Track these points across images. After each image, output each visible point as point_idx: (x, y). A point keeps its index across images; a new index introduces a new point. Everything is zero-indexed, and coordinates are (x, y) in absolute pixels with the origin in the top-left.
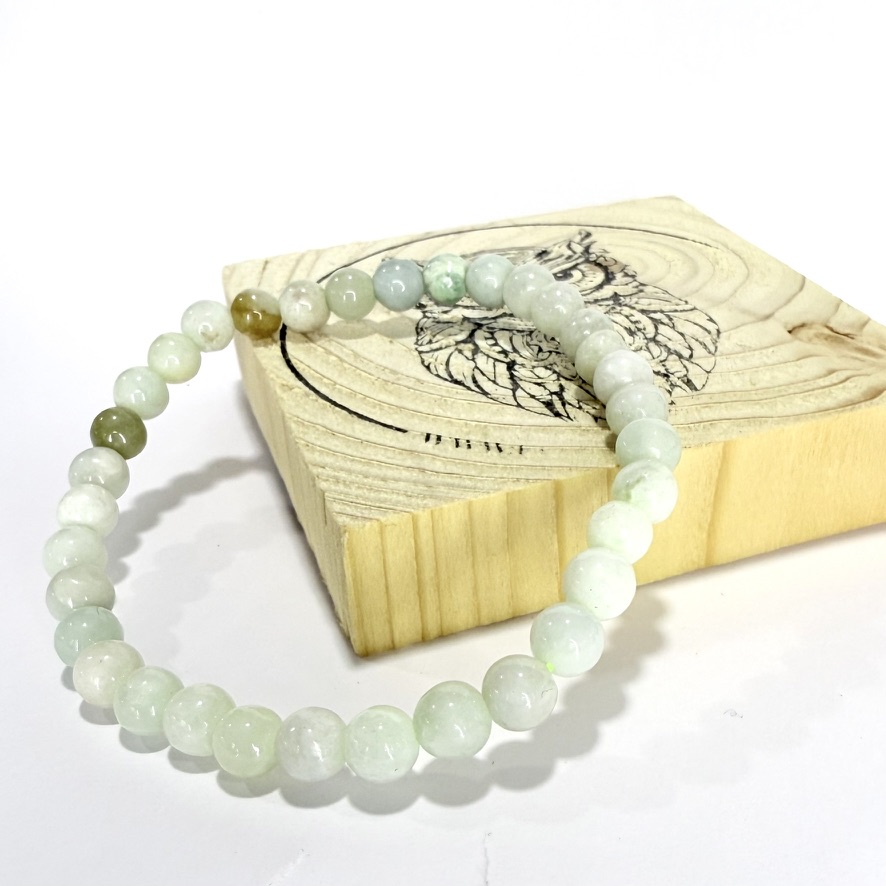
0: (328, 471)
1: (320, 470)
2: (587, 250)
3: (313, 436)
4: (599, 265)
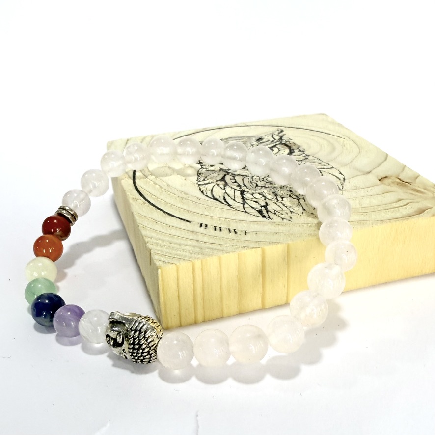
0: (153, 240)
1: (149, 239)
2: (281, 138)
3: (146, 223)
4: (287, 145)
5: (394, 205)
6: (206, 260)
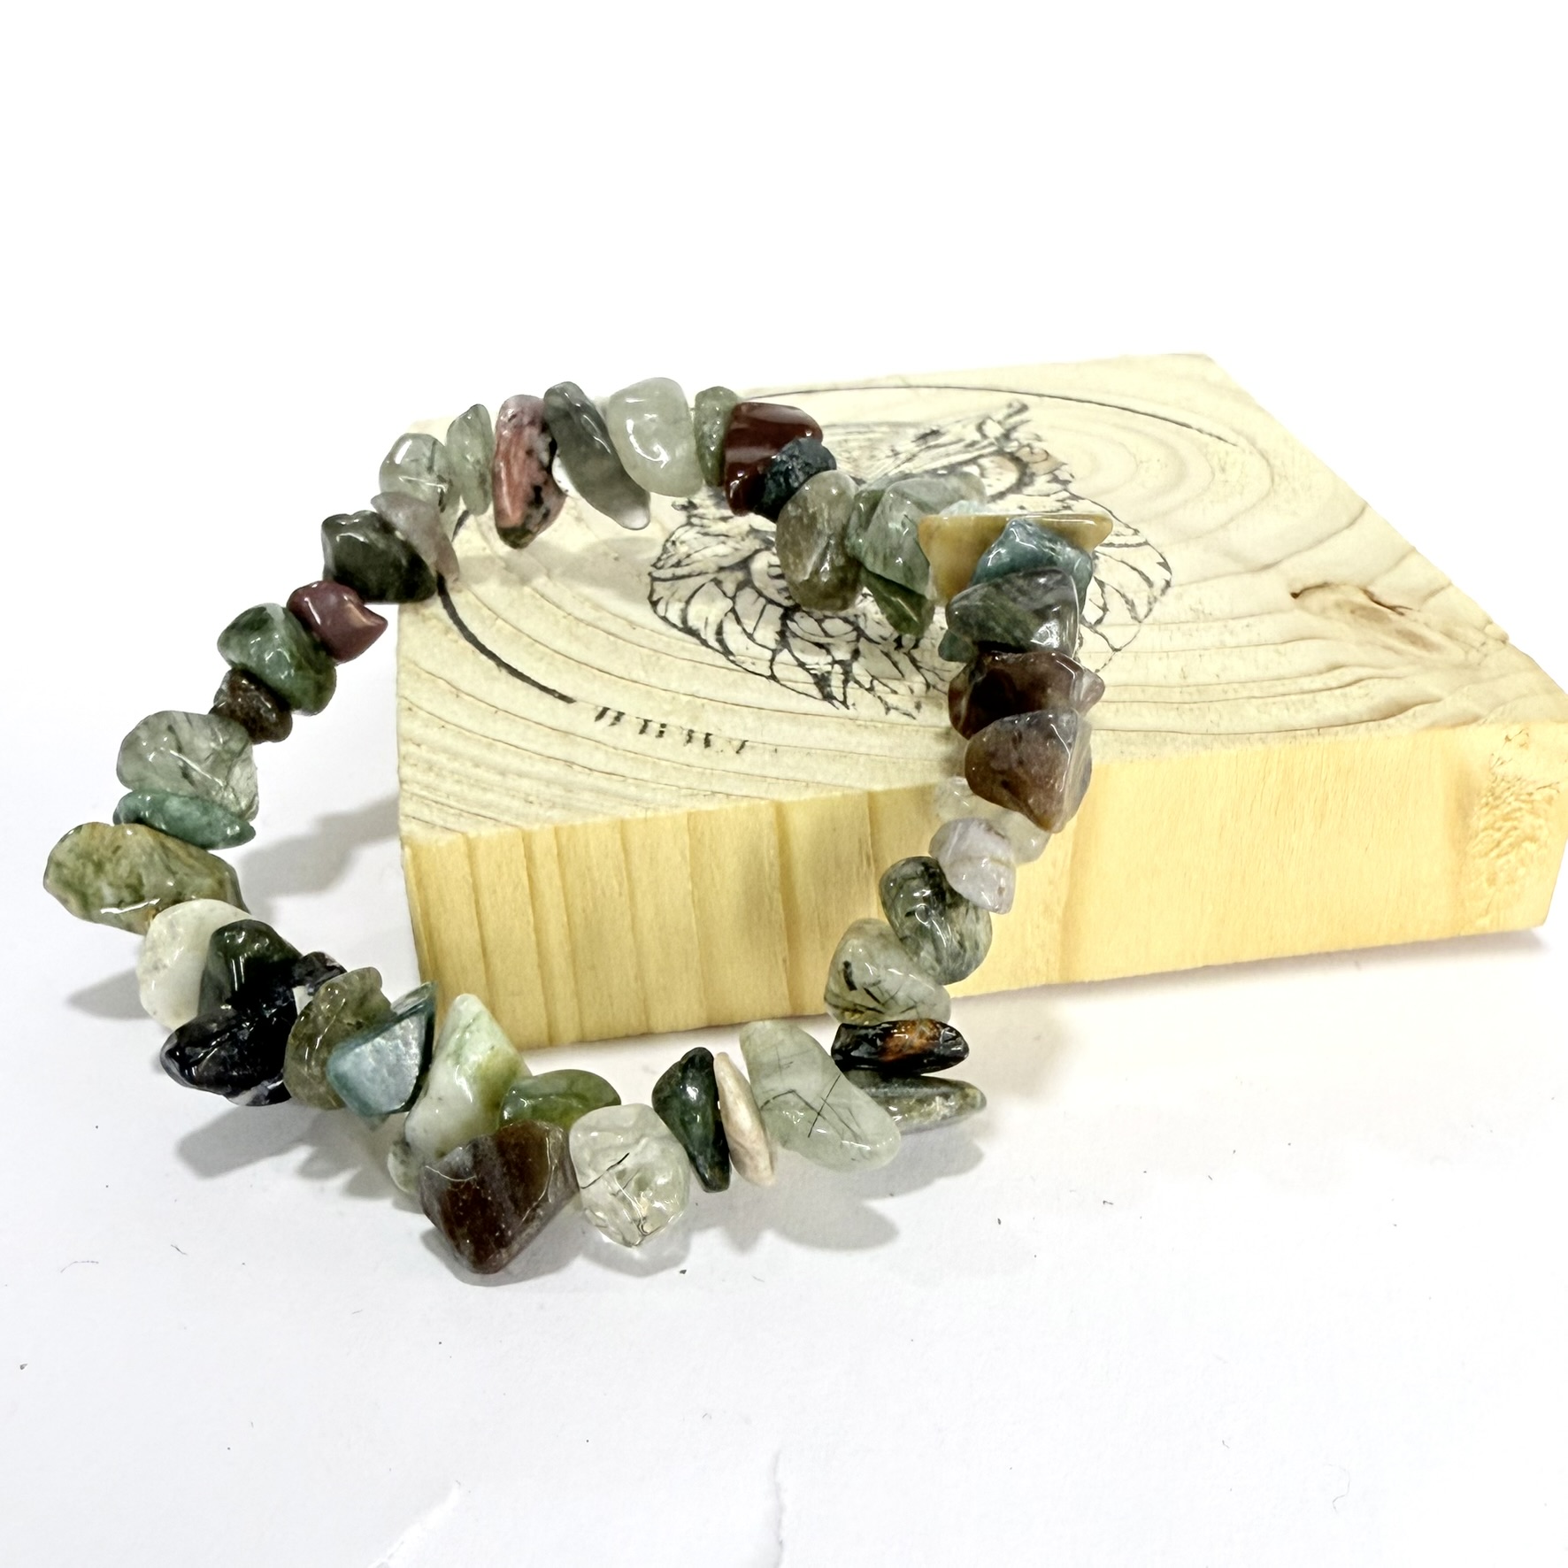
0: (424, 752)
3: (426, 696)
5: (1307, 683)
6: (573, 827)
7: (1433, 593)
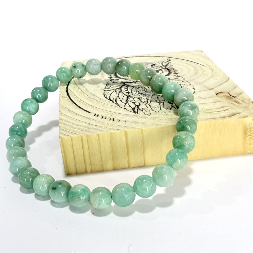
1: (62, 121)
2: (167, 65)
3: (64, 111)
4: (168, 69)
5: (218, 110)
6: (90, 135)
7: (241, 94)
